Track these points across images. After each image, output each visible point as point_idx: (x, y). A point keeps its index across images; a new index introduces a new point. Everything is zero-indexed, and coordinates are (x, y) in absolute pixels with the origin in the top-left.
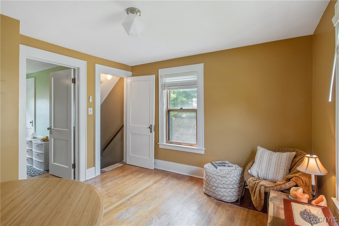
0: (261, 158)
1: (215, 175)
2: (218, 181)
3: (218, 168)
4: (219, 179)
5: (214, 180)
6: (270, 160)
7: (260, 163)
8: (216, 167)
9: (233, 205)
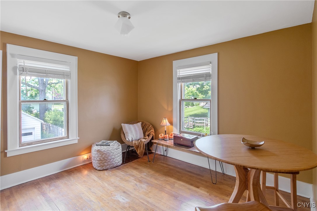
0: (130, 129)
1: (112, 150)
2: (115, 153)
3: (111, 144)
4: (115, 151)
5: (112, 154)
6: (135, 129)
7: (131, 132)
8: (109, 145)
9: (123, 165)
